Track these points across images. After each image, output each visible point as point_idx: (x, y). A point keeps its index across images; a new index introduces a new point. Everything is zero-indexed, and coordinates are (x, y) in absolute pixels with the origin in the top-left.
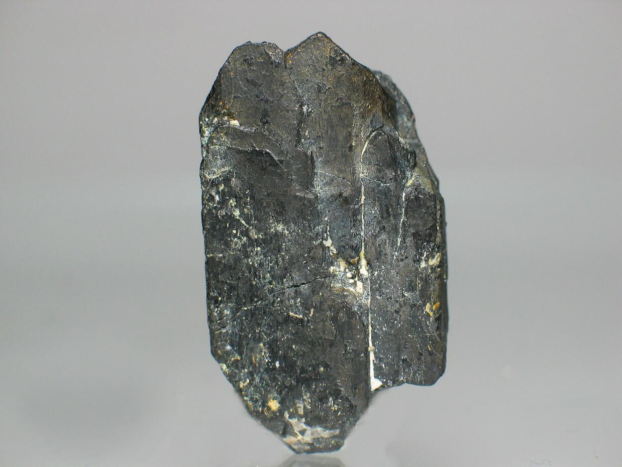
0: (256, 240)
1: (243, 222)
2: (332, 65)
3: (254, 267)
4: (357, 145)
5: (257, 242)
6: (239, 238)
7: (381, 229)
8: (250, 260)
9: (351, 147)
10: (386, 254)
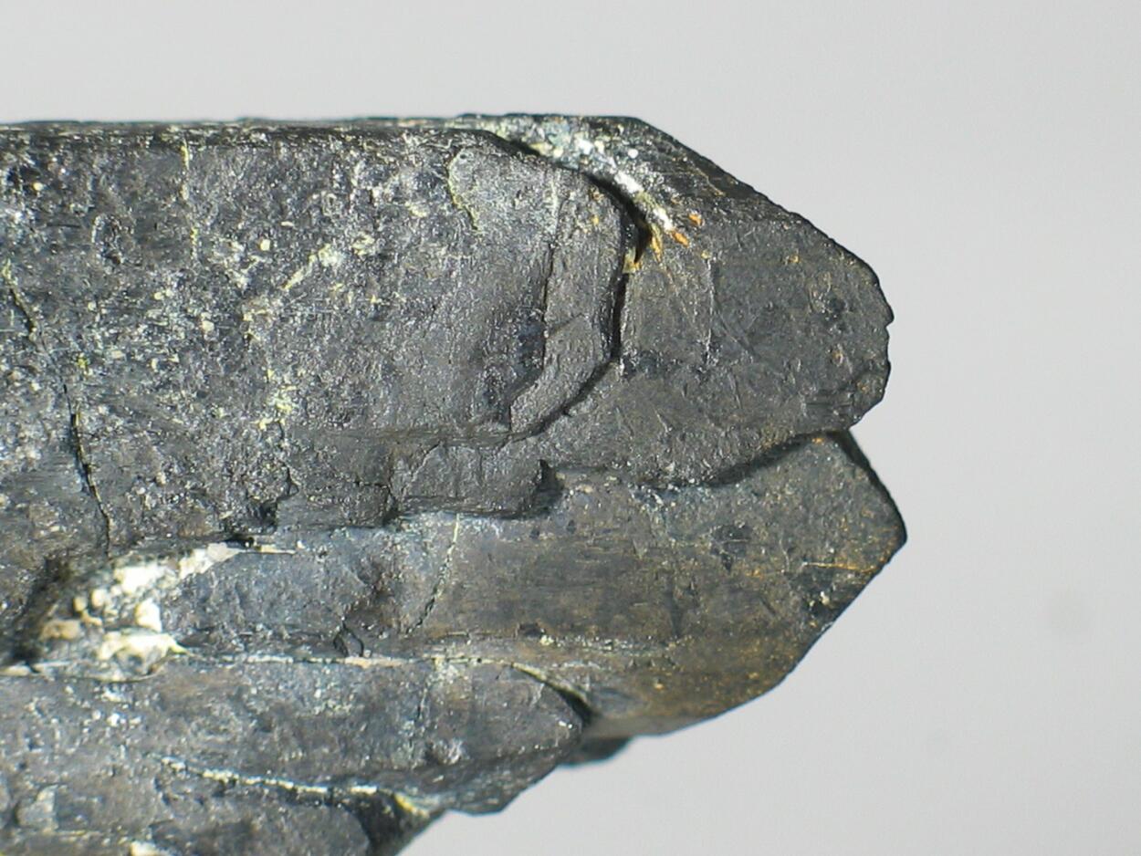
0: (240, 318)
1: (297, 278)
2: (805, 577)
3: (145, 308)
4: (540, 649)
5: (231, 322)
6: (244, 263)
7: (261, 717)
8: (169, 292)
9: (535, 632)
10: (178, 731)
